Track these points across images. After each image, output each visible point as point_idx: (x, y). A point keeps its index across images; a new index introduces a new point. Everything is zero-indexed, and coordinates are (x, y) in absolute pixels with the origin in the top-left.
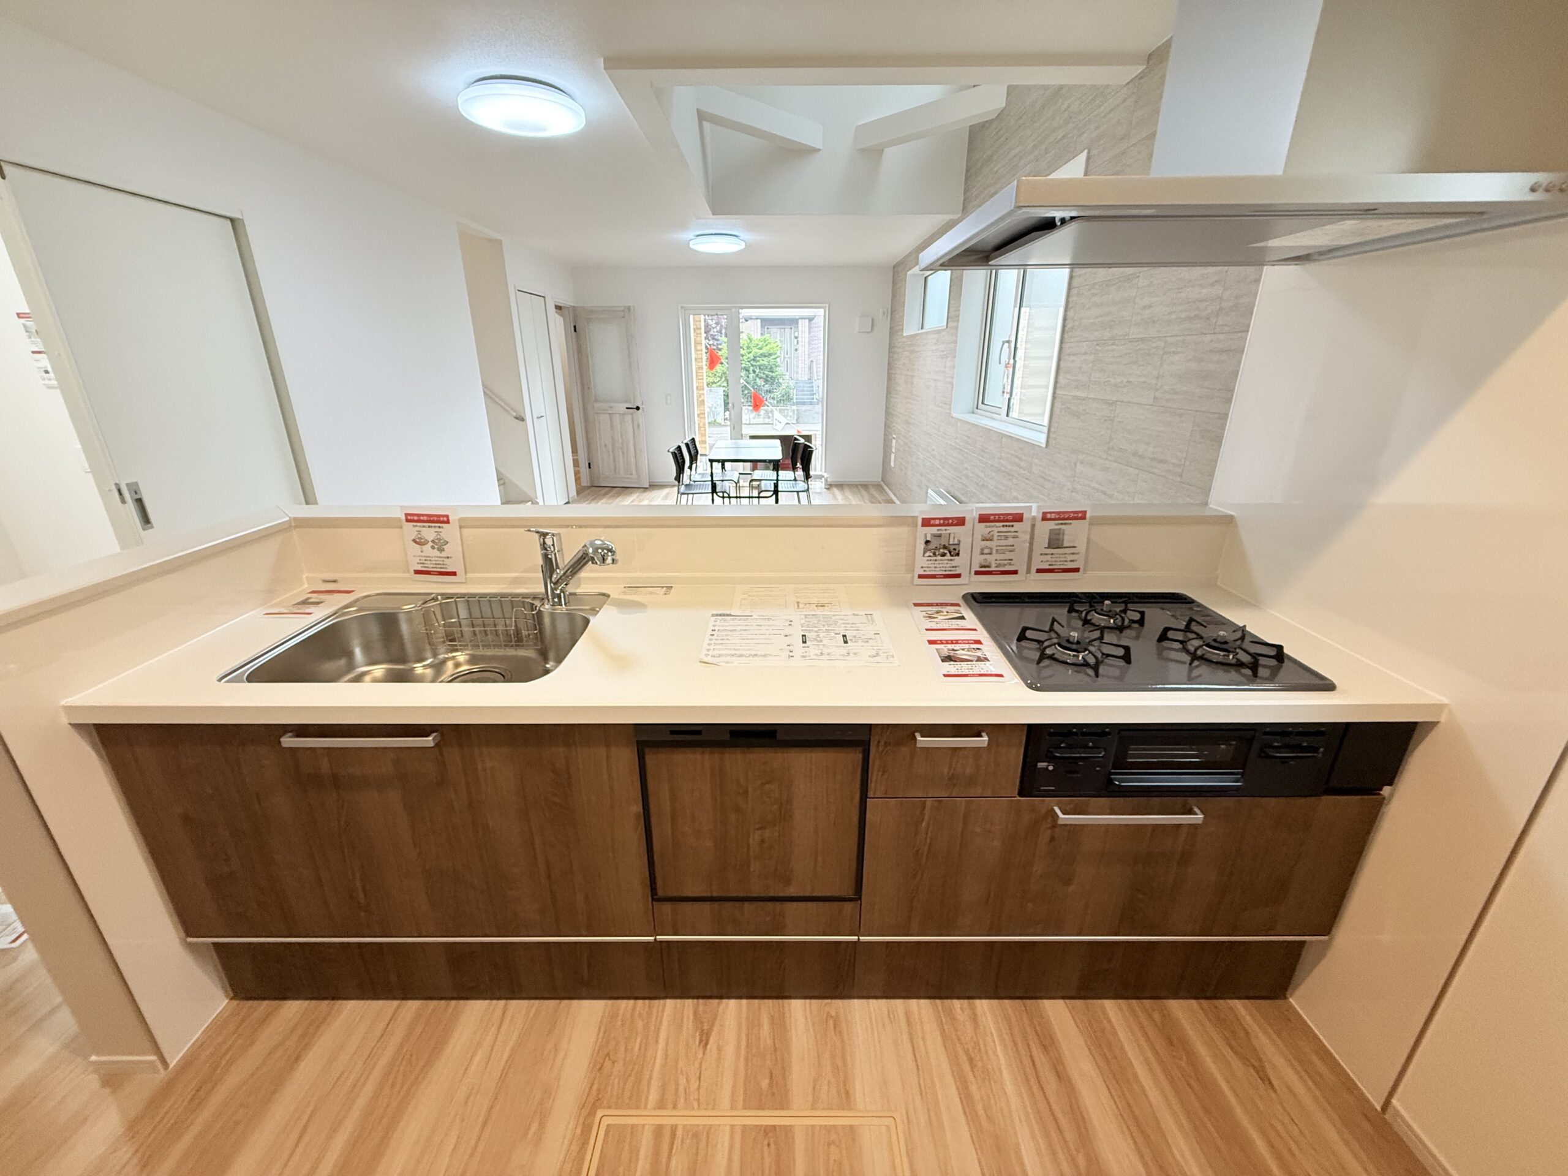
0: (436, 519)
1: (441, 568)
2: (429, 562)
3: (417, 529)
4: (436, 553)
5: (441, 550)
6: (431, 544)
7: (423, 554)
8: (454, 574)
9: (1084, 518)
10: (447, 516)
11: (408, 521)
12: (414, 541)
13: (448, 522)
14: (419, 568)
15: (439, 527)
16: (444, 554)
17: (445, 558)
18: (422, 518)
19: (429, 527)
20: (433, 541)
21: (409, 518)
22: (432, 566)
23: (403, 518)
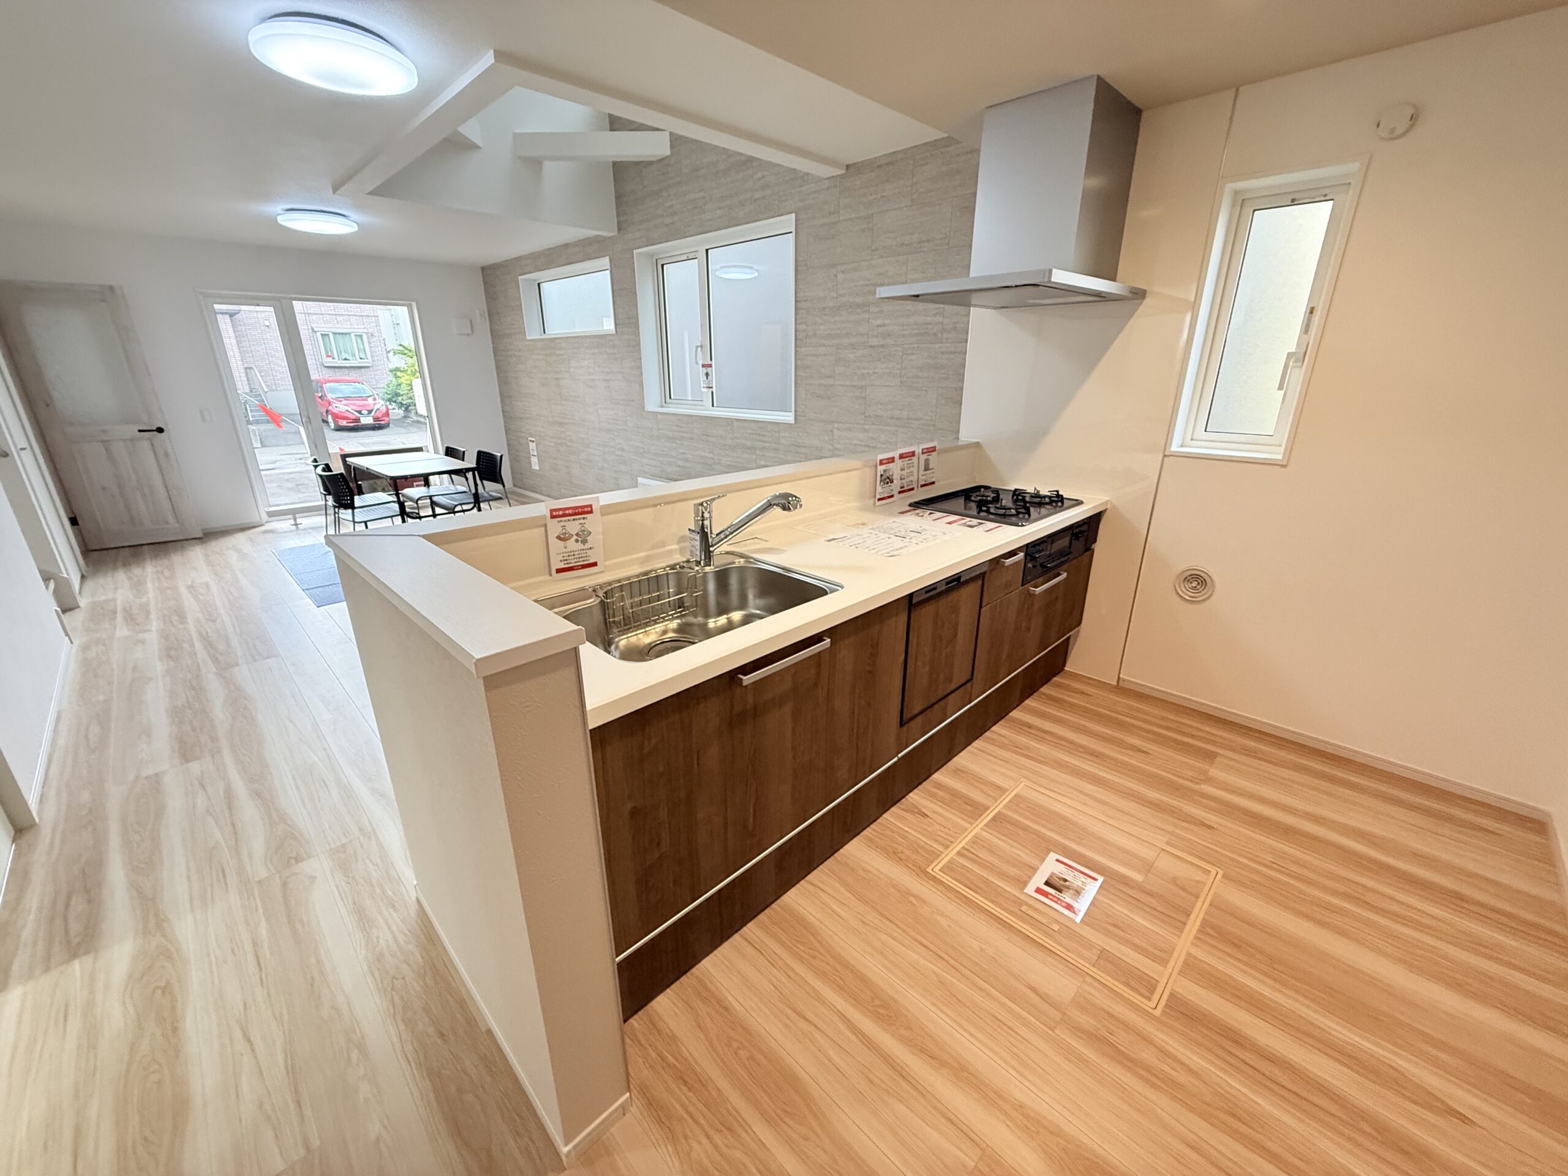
0: (580, 510)
1: (584, 561)
2: (573, 557)
3: (563, 524)
4: (580, 546)
5: (584, 542)
6: (575, 537)
7: (566, 550)
8: (595, 564)
9: (935, 451)
10: (591, 506)
11: (552, 517)
12: (559, 538)
13: (591, 512)
14: (562, 566)
15: (584, 518)
16: (587, 546)
17: (588, 549)
18: (567, 512)
19: (574, 520)
20: (577, 535)
21: (554, 513)
22: (575, 560)
23: (548, 515)
